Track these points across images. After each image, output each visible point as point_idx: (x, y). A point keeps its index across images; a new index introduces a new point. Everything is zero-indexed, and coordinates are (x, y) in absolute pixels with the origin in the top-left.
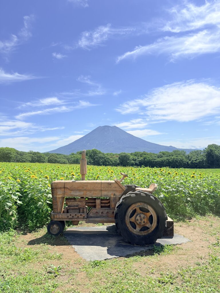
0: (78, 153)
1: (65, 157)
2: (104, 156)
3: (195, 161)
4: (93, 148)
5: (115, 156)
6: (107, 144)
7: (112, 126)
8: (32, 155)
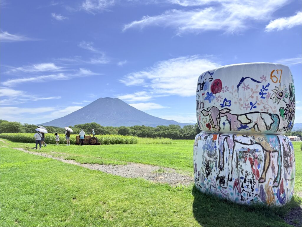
0: (76, 126)
1: (62, 130)
2: (103, 130)
3: (187, 134)
4: (93, 120)
5: (114, 130)
6: (108, 117)
7: (114, 98)
8: (27, 128)
